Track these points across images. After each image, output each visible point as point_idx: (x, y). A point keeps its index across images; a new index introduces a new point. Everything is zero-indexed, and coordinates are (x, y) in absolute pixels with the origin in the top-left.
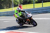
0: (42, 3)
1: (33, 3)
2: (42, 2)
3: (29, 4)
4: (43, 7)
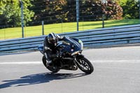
0: (41, 26)
1: (20, 26)
2: (43, 22)
3: (10, 27)
4: (45, 34)
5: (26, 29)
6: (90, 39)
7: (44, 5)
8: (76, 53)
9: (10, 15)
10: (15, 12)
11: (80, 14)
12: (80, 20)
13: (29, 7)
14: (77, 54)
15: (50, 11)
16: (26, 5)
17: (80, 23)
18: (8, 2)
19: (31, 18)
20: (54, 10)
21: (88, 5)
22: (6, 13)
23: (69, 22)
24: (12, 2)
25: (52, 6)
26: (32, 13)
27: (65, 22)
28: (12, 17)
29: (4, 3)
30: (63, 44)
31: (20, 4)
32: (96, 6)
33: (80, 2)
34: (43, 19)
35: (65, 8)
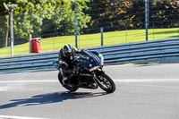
2: (102, 29)
5: (81, 37)
6: (163, 52)
7: (103, 7)
8: (95, 68)
9: (60, 20)
10: (66, 16)
11: (150, 19)
12: (150, 27)
13: (84, 10)
14: (97, 70)
15: (110, 14)
16: (80, 8)
17: (150, 31)
18: (58, 3)
19: (87, 24)
20: (116, 14)
21: (160, 7)
22: (55, 18)
23: (134, 29)
24: (63, 3)
25: (113, 9)
26: (88, 18)
27: (130, 28)
28: (62, 23)
29: (53, 4)
30: (81, 58)
31: (73, 7)
32: (171, 8)
33: (150, 3)
34: (102, 26)
35: (130, 12)
